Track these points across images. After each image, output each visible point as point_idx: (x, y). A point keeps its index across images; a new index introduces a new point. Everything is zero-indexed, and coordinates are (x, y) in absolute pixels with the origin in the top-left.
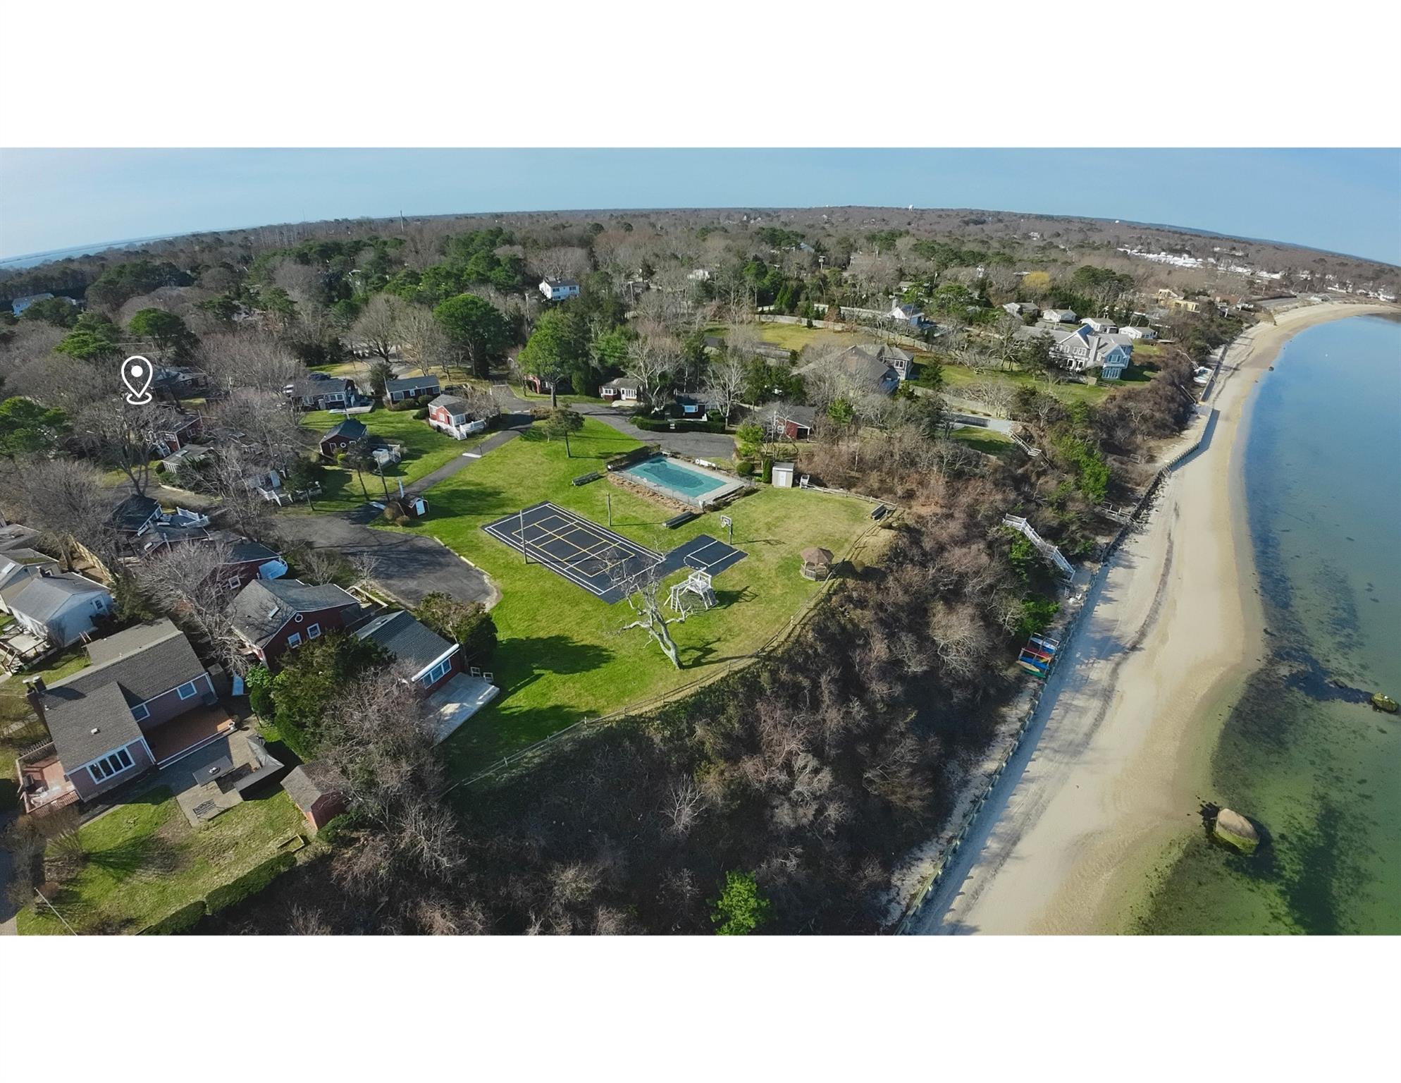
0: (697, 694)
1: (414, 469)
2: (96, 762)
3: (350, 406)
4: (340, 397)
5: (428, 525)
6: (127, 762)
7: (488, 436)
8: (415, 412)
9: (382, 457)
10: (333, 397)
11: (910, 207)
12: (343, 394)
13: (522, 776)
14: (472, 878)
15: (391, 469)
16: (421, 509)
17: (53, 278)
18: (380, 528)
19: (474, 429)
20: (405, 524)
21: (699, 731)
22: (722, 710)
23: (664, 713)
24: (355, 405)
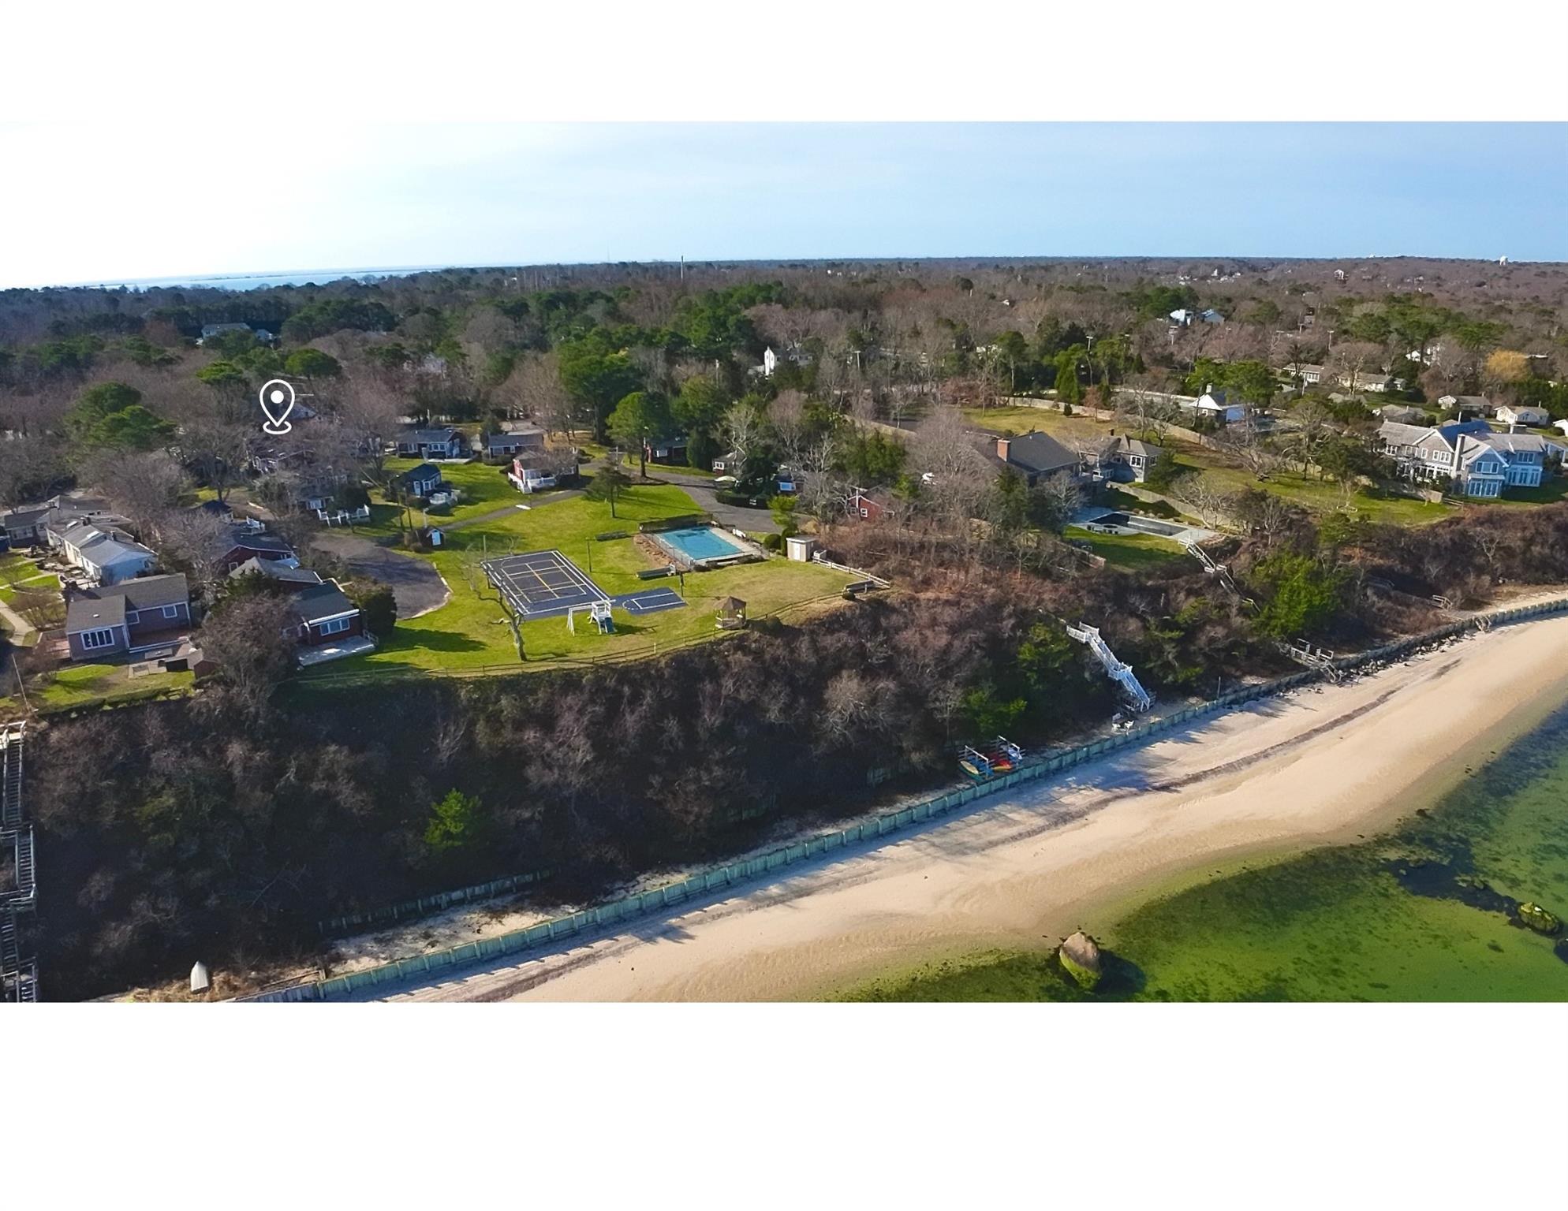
0: (518, 675)
1: (462, 513)
2: (89, 631)
3: (449, 457)
4: (442, 447)
5: (437, 553)
6: (109, 641)
7: (554, 493)
8: (503, 468)
9: (439, 499)
10: (436, 447)
11: (1502, 259)
12: (447, 445)
13: (342, 689)
14: (276, 741)
15: (443, 510)
16: (436, 540)
17: (254, 307)
18: (398, 552)
19: (543, 485)
20: (418, 551)
21: (503, 702)
22: (533, 692)
23: (480, 682)
24: (456, 457)
